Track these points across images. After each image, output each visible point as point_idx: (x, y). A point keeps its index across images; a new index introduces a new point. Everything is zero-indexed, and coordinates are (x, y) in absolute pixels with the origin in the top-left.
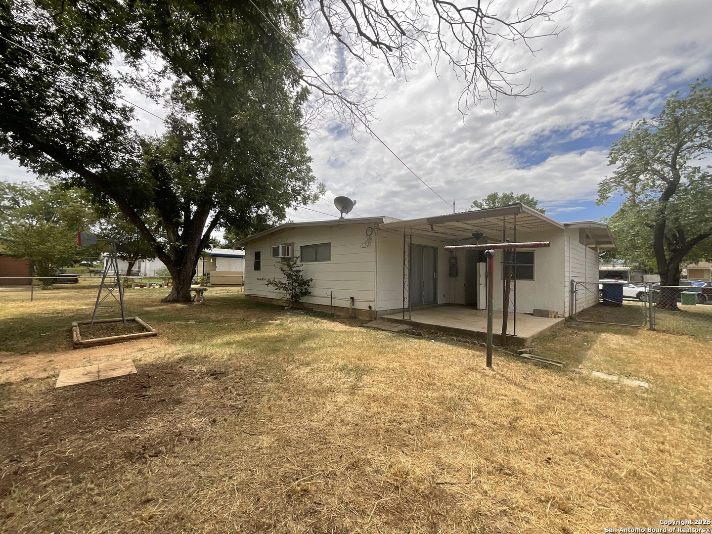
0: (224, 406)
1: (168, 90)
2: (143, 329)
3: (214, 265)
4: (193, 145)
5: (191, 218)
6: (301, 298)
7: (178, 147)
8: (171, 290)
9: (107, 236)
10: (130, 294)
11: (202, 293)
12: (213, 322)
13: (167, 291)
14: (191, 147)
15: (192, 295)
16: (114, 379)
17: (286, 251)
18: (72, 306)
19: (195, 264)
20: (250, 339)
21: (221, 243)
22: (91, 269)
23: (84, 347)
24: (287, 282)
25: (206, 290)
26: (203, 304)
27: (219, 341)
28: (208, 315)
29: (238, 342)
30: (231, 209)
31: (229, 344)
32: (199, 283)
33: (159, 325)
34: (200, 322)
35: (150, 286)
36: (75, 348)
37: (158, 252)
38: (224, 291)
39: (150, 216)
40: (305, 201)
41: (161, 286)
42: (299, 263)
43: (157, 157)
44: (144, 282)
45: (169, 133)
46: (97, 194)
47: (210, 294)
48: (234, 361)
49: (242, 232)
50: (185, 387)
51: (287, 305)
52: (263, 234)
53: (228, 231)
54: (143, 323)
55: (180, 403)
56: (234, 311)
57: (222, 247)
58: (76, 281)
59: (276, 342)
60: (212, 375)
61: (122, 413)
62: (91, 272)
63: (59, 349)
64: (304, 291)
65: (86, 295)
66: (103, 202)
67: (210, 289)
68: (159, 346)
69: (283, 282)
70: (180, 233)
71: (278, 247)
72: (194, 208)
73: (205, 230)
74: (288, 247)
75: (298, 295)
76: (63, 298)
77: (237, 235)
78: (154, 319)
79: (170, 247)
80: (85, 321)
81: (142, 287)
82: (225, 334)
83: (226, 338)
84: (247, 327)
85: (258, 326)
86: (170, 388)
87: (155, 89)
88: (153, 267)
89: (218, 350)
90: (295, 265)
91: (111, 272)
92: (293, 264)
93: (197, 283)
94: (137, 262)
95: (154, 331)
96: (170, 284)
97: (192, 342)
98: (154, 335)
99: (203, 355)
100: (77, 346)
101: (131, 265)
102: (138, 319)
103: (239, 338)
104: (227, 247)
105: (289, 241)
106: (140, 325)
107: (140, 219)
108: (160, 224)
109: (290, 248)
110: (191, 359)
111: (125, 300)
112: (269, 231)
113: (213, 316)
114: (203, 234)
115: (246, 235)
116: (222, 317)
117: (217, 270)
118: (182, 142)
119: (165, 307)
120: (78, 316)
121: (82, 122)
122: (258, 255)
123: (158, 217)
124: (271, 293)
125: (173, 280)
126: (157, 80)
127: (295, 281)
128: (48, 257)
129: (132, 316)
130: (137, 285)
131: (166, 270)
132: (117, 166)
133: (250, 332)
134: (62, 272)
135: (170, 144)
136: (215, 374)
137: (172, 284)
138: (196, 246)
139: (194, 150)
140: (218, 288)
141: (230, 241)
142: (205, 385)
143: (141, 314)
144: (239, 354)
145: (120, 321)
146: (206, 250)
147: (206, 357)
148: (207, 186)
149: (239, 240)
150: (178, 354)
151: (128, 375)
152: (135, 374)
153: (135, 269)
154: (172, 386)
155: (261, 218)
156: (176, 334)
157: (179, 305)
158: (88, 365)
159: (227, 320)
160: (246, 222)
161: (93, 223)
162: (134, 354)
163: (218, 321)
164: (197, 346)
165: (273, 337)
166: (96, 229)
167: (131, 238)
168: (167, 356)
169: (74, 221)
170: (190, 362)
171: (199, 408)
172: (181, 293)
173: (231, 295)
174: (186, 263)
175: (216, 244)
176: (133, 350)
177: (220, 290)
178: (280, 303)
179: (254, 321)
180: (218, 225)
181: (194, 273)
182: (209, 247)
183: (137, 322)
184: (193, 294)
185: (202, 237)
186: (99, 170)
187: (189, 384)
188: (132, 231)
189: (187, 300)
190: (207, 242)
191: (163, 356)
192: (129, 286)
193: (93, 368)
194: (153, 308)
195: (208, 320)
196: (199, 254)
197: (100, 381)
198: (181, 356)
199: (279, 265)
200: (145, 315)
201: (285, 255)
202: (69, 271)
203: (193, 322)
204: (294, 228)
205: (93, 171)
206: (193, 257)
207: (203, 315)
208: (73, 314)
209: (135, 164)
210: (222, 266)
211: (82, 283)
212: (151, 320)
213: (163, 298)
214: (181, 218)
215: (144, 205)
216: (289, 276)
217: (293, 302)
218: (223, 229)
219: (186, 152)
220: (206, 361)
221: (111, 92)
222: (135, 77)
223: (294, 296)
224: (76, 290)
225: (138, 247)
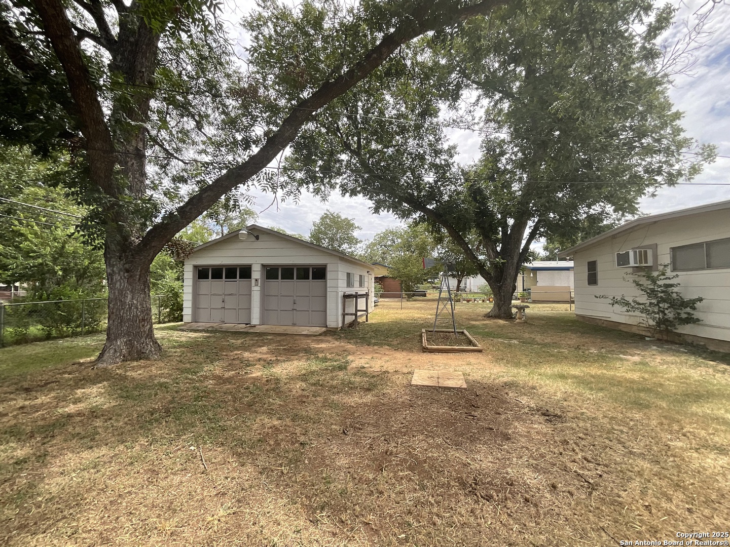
0: (565, 469)
1: (481, 118)
2: (470, 343)
3: (535, 280)
4: (506, 159)
5: (509, 232)
6: (677, 326)
7: (493, 166)
8: (492, 306)
9: (442, 258)
10: (459, 307)
11: (524, 310)
12: (539, 345)
13: (489, 306)
14: (504, 161)
15: (513, 312)
16: (449, 389)
17: (643, 256)
18: (423, 316)
19: (515, 280)
20: (592, 376)
21: (540, 255)
22: (434, 285)
23: (429, 352)
24: (648, 302)
25: (528, 307)
26: (525, 322)
27: (547, 369)
28: (532, 336)
29: (575, 377)
30: (552, 215)
31: (563, 377)
32: (519, 299)
33: (484, 341)
34: (524, 343)
35: (475, 300)
36: (424, 352)
37: (480, 269)
38: (548, 309)
39: (472, 237)
40: (671, 180)
41: (483, 301)
42: (669, 273)
43: (476, 181)
44: (470, 297)
45: (484, 156)
46: (434, 226)
47: (532, 312)
48: (572, 403)
49: (567, 240)
50: (513, 421)
51: (649, 334)
52: (598, 238)
53: (550, 240)
54: (470, 337)
55: (508, 439)
56: (563, 335)
57: (543, 260)
58: (425, 295)
59: (639, 390)
60: (544, 414)
61: (456, 429)
62: (434, 288)
63: (414, 350)
64: (684, 316)
65: (431, 307)
66: (438, 231)
67: (531, 305)
68: (484, 363)
69: (641, 302)
70: (499, 249)
71: (628, 253)
72: (511, 221)
73: (524, 242)
74: (646, 252)
75: (671, 322)
76: (418, 308)
77: (562, 243)
78: (479, 334)
79: (490, 264)
80: (430, 329)
81: (468, 301)
82: (555, 362)
83: (558, 369)
84: (583, 359)
85: (601, 358)
86: (497, 416)
87: (471, 119)
88: (476, 283)
89: (548, 382)
90: (662, 277)
91: (445, 288)
92: (659, 276)
93: (517, 299)
94: (464, 279)
95: (480, 347)
96: (491, 300)
97: (517, 365)
98: (480, 351)
99: (530, 384)
100: (425, 350)
101: (459, 282)
102: (466, 332)
103: (575, 371)
104: (548, 259)
105: (647, 242)
106: (468, 338)
107: (465, 241)
108: (480, 243)
109: (650, 253)
110: (517, 386)
111: (456, 313)
112: (609, 233)
113: (538, 338)
114: (522, 248)
115: (574, 242)
116: (548, 340)
117: (538, 284)
118: (496, 160)
119: (487, 322)
120: (426, 325)
121: (423, 171)
122: (592, 266)
123: (479, 236)
124: (618, 315)
125: (494, 295)
126: (473, 110)
127: (663, 300)
128: (409, 277)
129: (462, 329)
130: (464, 300)
131: (487, 285)
132: (446, 198)
133: (590, 366)
134: (418, 288)
135: (485, 166)
136: (548, 416)
137: (494, 300)
138: (515, 261)
139: (507, 163)
140: (540, 305)
141: (551, 252)
142: (536, 426)
143: (469, 327)
144: (578, 395)
145: (453, 332)
146: (526, 264)
147: (533, 388)
148: (523, 196)
149: (565, 249)
150: (503, 377)
151: (460, 388)
152: (464, 389)
153: (462, 285)
154: (499, 414)
155: (594, 219)
156: (500, 353)
157: (501, 322)
158: (432, 369)
159: (556, 345)
160: (572, 227)
161: (433, 249)
162: (463, 367)
163: (545, 345)
164: (523, 372)
165: (632, 382)
166: (435, 254)
167: (459, 258)
168: (493, 376)
169: (423, 250)
170: (516, 390)
171: (531, 456)
172: (502, 310)
173: (557, 314)
174: (506, 279)
175: (535, 257)
176: (463, 363)
177: (544, 307)
178: (635, 330)
179: (593, 351)
180: (537, 236)
181: (514, 288)
182: (527, 260)
183: (465, 335)
184: (514, 310)
185: (521, 251)
186: (435, 205)
187: (518, 418)
188: (459, 252)
189: (509, 317)
190: (526, 255)
191: (488, 375)
192: (458, 301)
193: (434, 373)
194: (477, 323)
195: (532, 342)
196: (518, 268)
197: (440, 387)
198: (505, 379)
199: (631, 278)
200: (470, 328)
201: (640, 262)
202: (421, 287)
203: (516, 342)
204: (655, 222)
205: (431, 208)
206: (513, 273)
207: (526, 335)
208: (423, 322)
209: (459, 193)
210: (543, 280)
211: (429, 297)
212: (476, 334)
213: (486, 313)
214: (499, 234)
215: (466, 228)
216: (652, 293)
217: (661, 332)
218: (543, 240)
219: (500, 168)
220: (534, 393)
221: (440, 139)
222: (455, 118)
223: (663, 322)
224: (425, 303)
225: (464, 266)
